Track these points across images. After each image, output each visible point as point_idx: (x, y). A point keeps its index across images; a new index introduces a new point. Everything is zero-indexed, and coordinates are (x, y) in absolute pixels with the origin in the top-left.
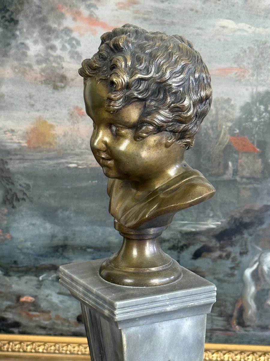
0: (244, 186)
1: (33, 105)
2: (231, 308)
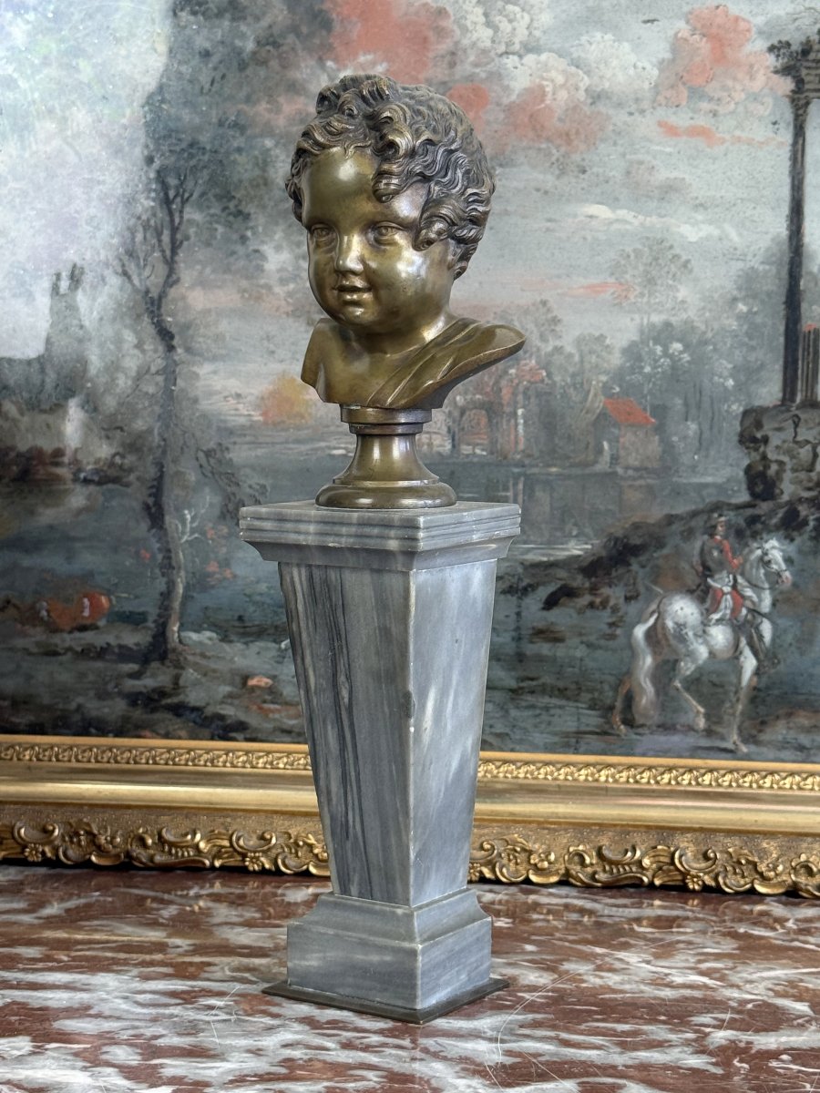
0: (630, 483)
1: (273, 352)
2: (611, 694)
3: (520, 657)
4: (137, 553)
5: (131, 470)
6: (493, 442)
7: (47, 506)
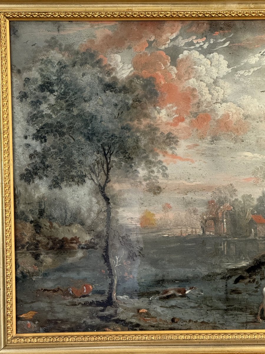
3: (227, 299)
4: (101, 271)
5: (97, 244)
6: (216, 231)
7: (70, 257)
